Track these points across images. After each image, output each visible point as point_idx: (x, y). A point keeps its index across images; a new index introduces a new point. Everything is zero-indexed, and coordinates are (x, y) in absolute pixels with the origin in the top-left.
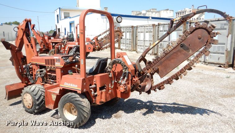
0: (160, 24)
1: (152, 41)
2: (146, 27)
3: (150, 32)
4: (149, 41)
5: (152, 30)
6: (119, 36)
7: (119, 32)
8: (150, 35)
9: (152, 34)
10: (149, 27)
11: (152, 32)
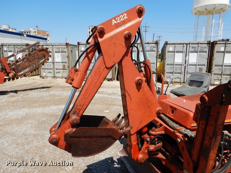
0: (80, 44)
1: (66, 63)
2: (54, 47)
3: (61, 52)
4: (62, 63)
5: (65, 50)
6: (45, 57)
7: (44, 52)
8: (62, 56)
9: (66, 54)
10: (60, 46)
11: (65, 52)
